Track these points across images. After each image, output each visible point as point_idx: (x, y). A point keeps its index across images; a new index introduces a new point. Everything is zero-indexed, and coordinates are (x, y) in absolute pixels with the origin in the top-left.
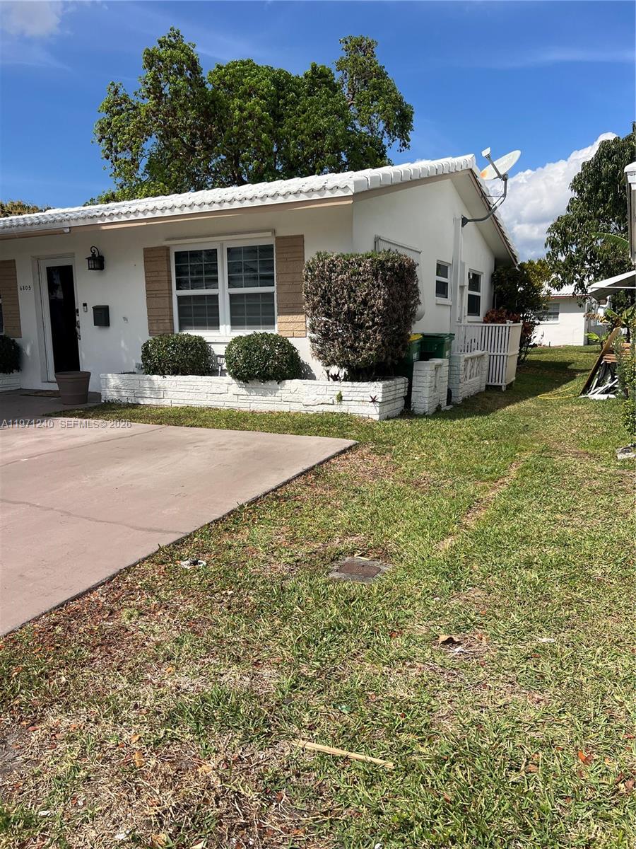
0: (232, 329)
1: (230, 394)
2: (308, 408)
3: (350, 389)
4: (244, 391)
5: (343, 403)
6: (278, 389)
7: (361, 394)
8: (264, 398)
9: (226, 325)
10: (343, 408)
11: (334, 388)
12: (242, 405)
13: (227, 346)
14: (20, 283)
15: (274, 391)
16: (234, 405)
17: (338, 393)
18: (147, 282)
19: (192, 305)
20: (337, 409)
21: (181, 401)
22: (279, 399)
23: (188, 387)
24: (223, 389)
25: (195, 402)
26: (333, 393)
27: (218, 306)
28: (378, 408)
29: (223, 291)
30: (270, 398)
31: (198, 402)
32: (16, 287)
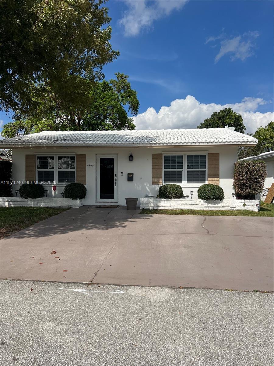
0: (187, 182)
1: (200, 205)
2: (232, 209)
3: (248, 202)
4: (206, 204)
5: (246, 206)
6: (220, 203)
7: (252, 203)
8: (214, 206)
9: (186, 181)
10: (246, 208)
11: (242, 202)
12: (205, 208)
13: (198, 188)
14: (87, 163)
15: (218, 203)
16: (201, 208)
17: (243, 203)
18: (152, 166)
19: (170, 174)
20: (243, 208)
21: (179, 208)
22: (220, 206)
23: (181, 203)
24: (197, 203)
25: (184, 208)
26: (242, 203)
27: (182, 175)
28: (258, 208)
29: (185, 170)
30: (217, 205)
31: (186, 208)
32: (86, 165)
